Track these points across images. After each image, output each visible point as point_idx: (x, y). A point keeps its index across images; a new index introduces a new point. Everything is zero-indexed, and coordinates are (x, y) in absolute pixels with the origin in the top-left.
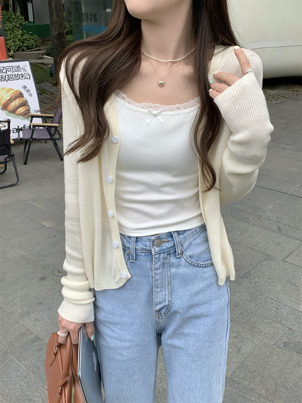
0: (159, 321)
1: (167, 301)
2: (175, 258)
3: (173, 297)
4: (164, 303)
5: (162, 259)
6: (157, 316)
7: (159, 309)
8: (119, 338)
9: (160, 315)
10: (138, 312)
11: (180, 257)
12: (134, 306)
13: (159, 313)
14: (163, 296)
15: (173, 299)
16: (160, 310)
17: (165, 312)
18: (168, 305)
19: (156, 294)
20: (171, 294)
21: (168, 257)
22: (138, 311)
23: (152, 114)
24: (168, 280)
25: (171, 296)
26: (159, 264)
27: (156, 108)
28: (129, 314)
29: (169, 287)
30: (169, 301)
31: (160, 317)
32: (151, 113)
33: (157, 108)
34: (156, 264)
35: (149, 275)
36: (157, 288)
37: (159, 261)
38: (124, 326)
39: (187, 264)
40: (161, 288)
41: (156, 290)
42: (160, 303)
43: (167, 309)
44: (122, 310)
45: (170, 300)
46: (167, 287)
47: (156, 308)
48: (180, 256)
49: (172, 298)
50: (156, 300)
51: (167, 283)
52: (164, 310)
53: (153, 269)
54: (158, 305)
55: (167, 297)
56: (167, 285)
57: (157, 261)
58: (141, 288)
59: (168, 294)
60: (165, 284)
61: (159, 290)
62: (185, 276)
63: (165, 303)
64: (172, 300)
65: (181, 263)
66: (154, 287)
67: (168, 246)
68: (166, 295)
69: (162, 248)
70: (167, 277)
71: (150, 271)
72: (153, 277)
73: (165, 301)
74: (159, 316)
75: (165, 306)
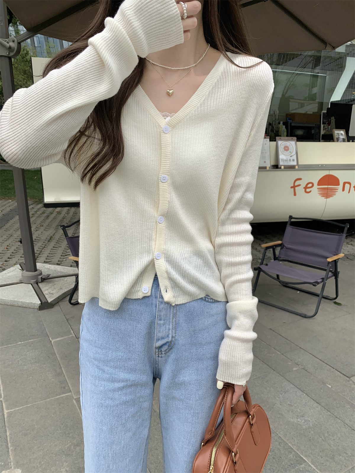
3: (177, 332)
4: (167, 338)
14: (167, 331)
18: (171, 341)
70: (172, 308)
71: (154, 299)
75: (168, 342)
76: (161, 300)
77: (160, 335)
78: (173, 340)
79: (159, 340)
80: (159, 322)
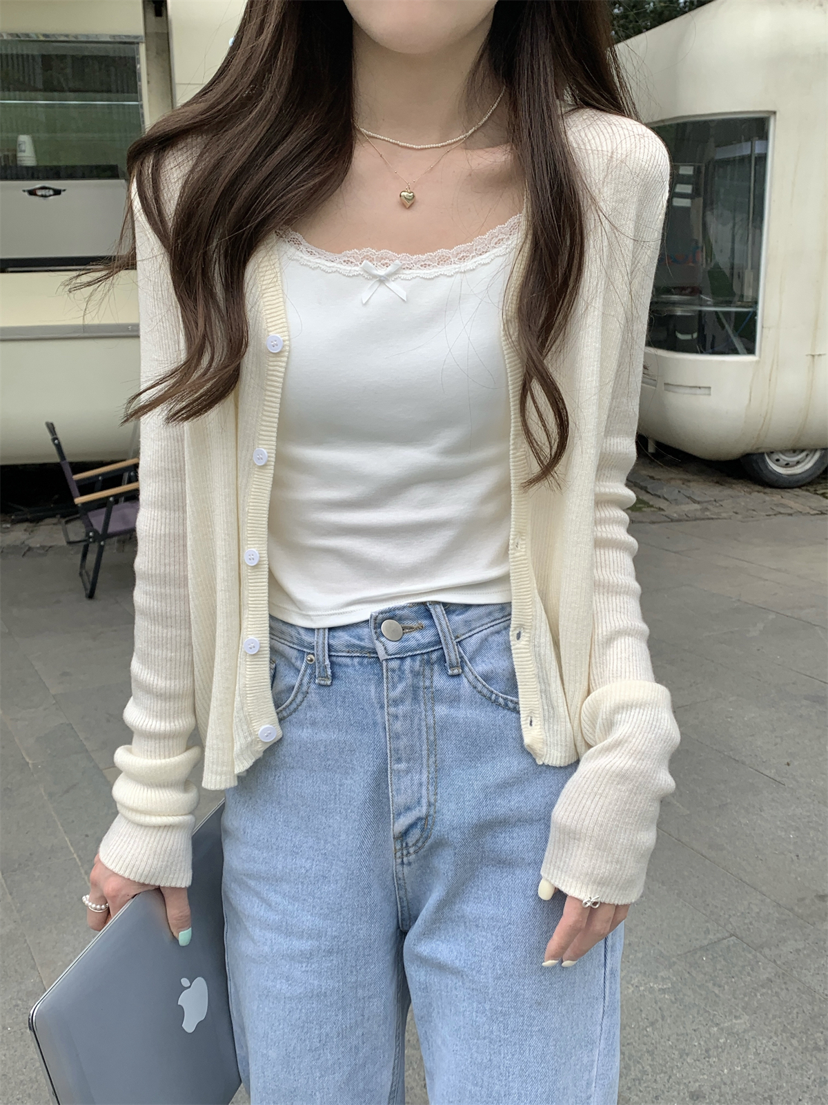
0: (401, 876)
1: (424, 801)
2: (444, 677)
3: (439, 791)
4: (417, 809)
5: (408, 674)
6: (399, 854)
7: (404, 828)
8: (284, 924)
9: (405, 852)
10: (341, 838)
11: (458, 675)
12: (331, 821)
13: (402, 845)
14: (415, 788)
15: (439, 797)
16: (405, 834)
17: (417, 841)
18: (427, 816)
19: (395, 780)
20: (435, 781)
21: (427, 672)
22: (343, 837)
24: (428, 739)
25: (436, 788)
26: (400, 687)
27: (383, 262)
28: (316, 847)
29: (432, 760)
30: (430, 805)
31: (405, 860)
33: (387, 261)
34: (394, 687)
35: (375, 724)
36: (399, 760)
37: (401, 679)
38: (300, 886)
39: (478, 696)
40: (408, 761)
41: (396, 767)
42: (408, 809)
43: (423, 830)
44: (296, 835)
45: (432, 801)
46: (425, 761)
47: (396, 825)
48: (456, 671)
49: (436, 794)
50: (395, 800)
51: (425, 747)
52: (415, 834)
53: (386, 702)
54: (402, 817)
55: (424, 792)
56: (425, 753)
57: (396, 679)
58: (355, 762)
59: (428, 783)
60: (421, 751)
61: (403, 766)
62: (474, 729)
63: (420, 811)
64: (436, 801)
65: (462, 691)
66: (391, 757)
67: (423, 641)
68: (421, 784)
69: (407, 644)
70: (424, 729)
71: (377, 711)
72: (385, 728)
73: (419, 802)
74: (402, 854)
76: (392, 710)
77: (401, 800)
78: (432, 811)
79: (399, 815)
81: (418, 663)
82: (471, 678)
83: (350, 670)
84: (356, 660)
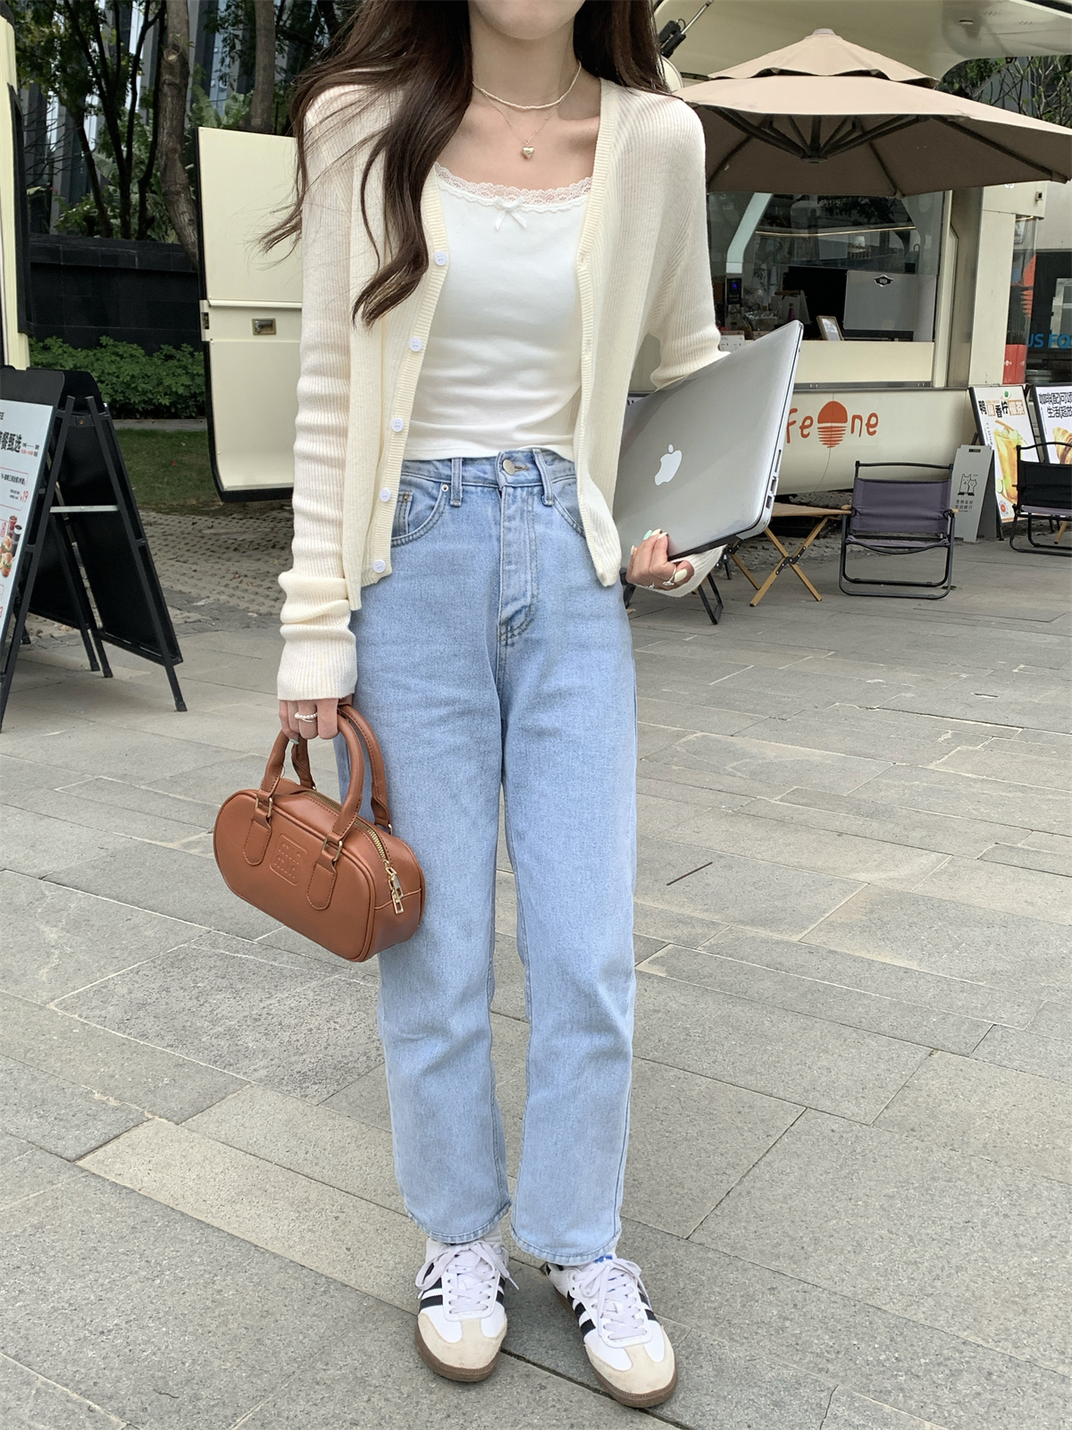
0: (504, 656)
1: (529, 594)
2: (541, 505)
3: (540, 586)
4: (523, 599)
5: (519, 499)
6: (504, 637)
7: (510, 615)
9: (509, 634)
11: (551, 506)
13: (507, 629)
14: (522, 584)
15: (541, 590)
16: (511, 618)
17: (521, 625)
18: (531, 605)
19: (506, 577)
20: (537, 580)
21: (530, 501)
22: (469, 623)
23: (503, 208)
24: (530, 548)
25: (538, 585)
26: (513, 508)
27: (510, 196)
29: (534, 564)
30: (533, 596)
31: (509, 641)
32: (501, 206)
33: (512, 196)
34: (509, 508)
35: (490, 536)
36: (510, 563)
37: (514, 502)
39: (565, 522)
40: (516, 564)
42: (515, 599)
43: (526, 616)
45: (535, 593)
46: (528, 564)
47: (503, 613)
48: (550, 503)
49: (538, 589)
50: (505, 592)
51: (528, 554)
52: (521, 618)
53: (502, 518)
54: (509, 606)
55: (529, 587)
56: (528, 559)
57: (510, 502)
59: (532, 580)
60: (525, 557)
61: (513, 567)
63: (525, 601)
64: (538, 594)
66: (503, 561)
67: (529, 478)
68: (526, 582)
69: (518, 478)
70: (528, 541)
71: (493, 526)
72: (499, 538)
73: (524, 595)
74: (507, 637)
75: (524, 607)
76: (507, 524)
77: (510, 592)
78: (535, 601)
79: (507, 604)
80: (507, 568)
81: (525, 493)
82: (560, 509)
83: (474, 496)
84: (479, 489)
